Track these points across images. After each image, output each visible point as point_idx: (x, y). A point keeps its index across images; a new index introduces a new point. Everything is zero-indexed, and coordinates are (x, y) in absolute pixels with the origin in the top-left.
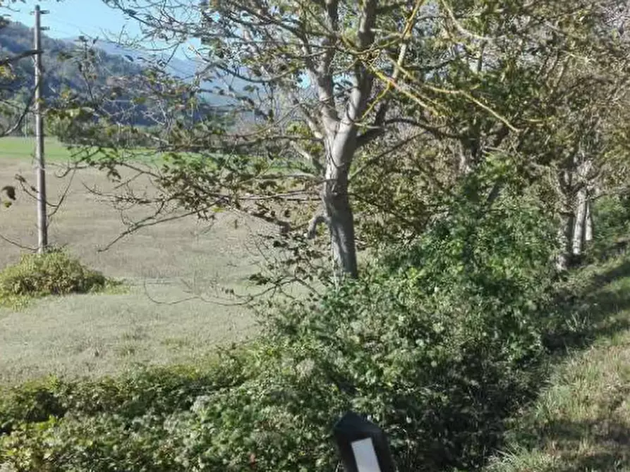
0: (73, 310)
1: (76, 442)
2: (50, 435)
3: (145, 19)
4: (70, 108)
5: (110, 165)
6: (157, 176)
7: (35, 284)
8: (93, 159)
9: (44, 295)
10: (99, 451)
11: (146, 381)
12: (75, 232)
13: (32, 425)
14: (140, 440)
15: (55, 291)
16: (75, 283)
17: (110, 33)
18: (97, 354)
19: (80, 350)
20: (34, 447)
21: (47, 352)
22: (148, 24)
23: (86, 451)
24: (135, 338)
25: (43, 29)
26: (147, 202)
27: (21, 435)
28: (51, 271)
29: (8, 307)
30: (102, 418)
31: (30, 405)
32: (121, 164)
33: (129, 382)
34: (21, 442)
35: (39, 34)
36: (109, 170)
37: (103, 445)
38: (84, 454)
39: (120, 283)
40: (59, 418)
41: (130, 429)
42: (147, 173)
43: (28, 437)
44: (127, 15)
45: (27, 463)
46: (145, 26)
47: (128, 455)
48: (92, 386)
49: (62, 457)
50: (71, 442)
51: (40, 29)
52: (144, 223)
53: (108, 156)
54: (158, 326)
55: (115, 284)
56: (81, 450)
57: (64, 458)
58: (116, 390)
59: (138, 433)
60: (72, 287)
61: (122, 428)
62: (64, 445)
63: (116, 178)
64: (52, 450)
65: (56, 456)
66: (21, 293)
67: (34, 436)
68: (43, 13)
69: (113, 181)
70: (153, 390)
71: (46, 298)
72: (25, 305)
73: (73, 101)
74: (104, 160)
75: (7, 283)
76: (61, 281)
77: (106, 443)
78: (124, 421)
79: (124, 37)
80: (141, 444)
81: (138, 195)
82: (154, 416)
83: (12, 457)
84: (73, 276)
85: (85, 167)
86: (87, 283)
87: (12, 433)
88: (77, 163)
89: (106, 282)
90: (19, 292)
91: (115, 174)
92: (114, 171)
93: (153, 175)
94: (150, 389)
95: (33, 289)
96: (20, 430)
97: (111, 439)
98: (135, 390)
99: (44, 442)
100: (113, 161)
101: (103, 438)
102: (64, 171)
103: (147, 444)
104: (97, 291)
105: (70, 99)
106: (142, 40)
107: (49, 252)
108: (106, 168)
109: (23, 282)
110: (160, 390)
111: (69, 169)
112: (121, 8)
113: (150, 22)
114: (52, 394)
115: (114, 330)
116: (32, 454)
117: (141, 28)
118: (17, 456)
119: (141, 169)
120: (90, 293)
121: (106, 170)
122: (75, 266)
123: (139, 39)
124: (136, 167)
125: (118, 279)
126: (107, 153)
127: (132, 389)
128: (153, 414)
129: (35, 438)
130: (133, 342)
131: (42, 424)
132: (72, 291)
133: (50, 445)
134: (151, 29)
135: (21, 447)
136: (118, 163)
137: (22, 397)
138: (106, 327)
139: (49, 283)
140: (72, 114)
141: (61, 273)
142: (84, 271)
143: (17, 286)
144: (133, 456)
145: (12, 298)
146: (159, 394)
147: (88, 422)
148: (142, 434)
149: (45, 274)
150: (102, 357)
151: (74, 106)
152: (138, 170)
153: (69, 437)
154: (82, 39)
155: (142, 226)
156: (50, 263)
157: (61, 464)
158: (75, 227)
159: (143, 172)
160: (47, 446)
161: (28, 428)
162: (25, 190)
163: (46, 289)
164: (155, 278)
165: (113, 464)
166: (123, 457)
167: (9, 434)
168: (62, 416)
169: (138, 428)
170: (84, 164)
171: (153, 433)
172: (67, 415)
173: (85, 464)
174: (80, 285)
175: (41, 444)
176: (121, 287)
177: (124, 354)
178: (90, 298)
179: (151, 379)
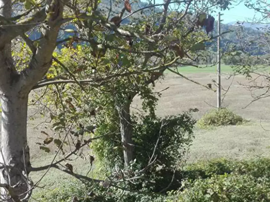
0: (230, 131)
1: (236, 185)
2: (225, 181)
3: (263, 11)
4: (232, 52)
5: (247, 73)
6: (266, 76)
7: (216, 121)
8: (241, 71)
9: (219, 125)
10: (245, 190)
11: (260, 163)
12: (231, 100)
13: (219, 175)
14: (261, 187)
15: (223, 124)
16: (231, 121)
17: (249, 19)
18: (239, 150)
19: (233, 148)
20: (219, 184)
21: (220, 148)
22: (265, 13)
23: (239, 189)
24: (255, 144)
25: (221, 21)
26: (262, 87)
27: (215, 179)
28: (222, 115)
29: (206, 129)
30: (245, 176)
31: (215, 168)
32: (252, 72)
33: (253, 163)
34: (215, 182)
35: (220, 22)
36: (247, 75)
37: (246, 187)
38: (239, 190)
39: (249, 121)
40: (228, 174)
41: (257, 182)
42: (262, 75)
43: (218, 180)
44: (256, 11)
45: (217, 190)
46: (264, 14)
47: (257, 193)
48: (238, 163)
49: (230, 190)
50: (233, 184)
51: (220, 21)
52: (261, 97)
53: (246, 69)
54: (264, 140)
55: (247, 121)
56: (238, 188)
57: (231, 190)
58: (248, 165)
59: (260, 184)
60: (229, 122)
61: (253, 181)
62: (231, 185)
63: (250, 78)
64: (226, 187)
65: (228, 190)
66: (211, 124)
67: (219, 180)
68: (222, 15)
69: (249, 79)
70: (263, 167)
71: (220, 127)
72: (212, 129)
73: (234, 48)
74: (245, 71)
75: (206, 120)
76: (225, 120)
77: (247, 187)
78: (254, 179)
79: (254, 20)
80: (262, 189)
81: (259, 85)
82: (267, 178)
83: (212, 187)
84: (230, 118)
85: (238, 74)
86: (235, 121)
87: (211, 178)
88: (235, 73)
89: (243, 121)
90: (210, 124)
91: (249, 76)
92: (249, 75)
93: (265, 76)
94: (262, 166)
95: (215, 122)
96: (214, 177)
97: (249, 185)
98: (256, 166)
99: (223, 183)
100: (249, 71)
101: (246, 184)
102: (229, 76)
103: (265, 190)
104: (239, 124)
105: (233, 48)
106: (262, 20)
107: (222, 109)
108: (245, 74)
109: (211, 120)
110: (266, 167)
111: (231, 75)
112: (254, 8)
113: (266, 12)
114: (223, 164)
115: (247, 140)
116: (219, 187)
117: (262, 15)
118: (213, 187)
119: (260, 74)
120: (237, 125)
121: (246, 75)
122: (231, 114)
123: (261, 20)
124: (258, 73)
125: (248, 119)
126: (246, 68)
127: (254, 165)
128: (266, 177)
129: (220, 181)
130: (254, 146)
131: (222, 176)
132: (230, 124)
133: (226, 184)
134: (266, 15)
135: (215, 184)
136: (251, 72)
137: (212, 164)
138: (243, 139)
139: (221, 121)
140: (233, 54)
141: (225, 117)
142: (234, 116)
143: (209, 121)
144: (259, 194)
145: (208, 126)
146: (266, 169)
147: (240, 177)
148: (262, 185)
149: (220, 117)
150: (241, 151)
151: (234, 51)
152: (259, 74)
153: (232, 182)
154: (238, 23)
155: (260, 98)
156: (221, 112)
157: (229, 192)
158: (231, 99)
159: (261, 75)
160: (224, 185)
161: (217, 176)
162: (215, 85)
163: (220, 123)
164: (263, 119)
165: (250, 196)
166: (254, 193)
167: (210, 178)
168: (229, 173)
169: (260, 182)
170: (237, 73)
171: (267, 185)
172: (232, 173)
173: (239, 194)
174: (233, 121)
175: (222, 183)
176: (249, 123)
177: (251, 151)
178: (237, 127)
179: (263, 163)
